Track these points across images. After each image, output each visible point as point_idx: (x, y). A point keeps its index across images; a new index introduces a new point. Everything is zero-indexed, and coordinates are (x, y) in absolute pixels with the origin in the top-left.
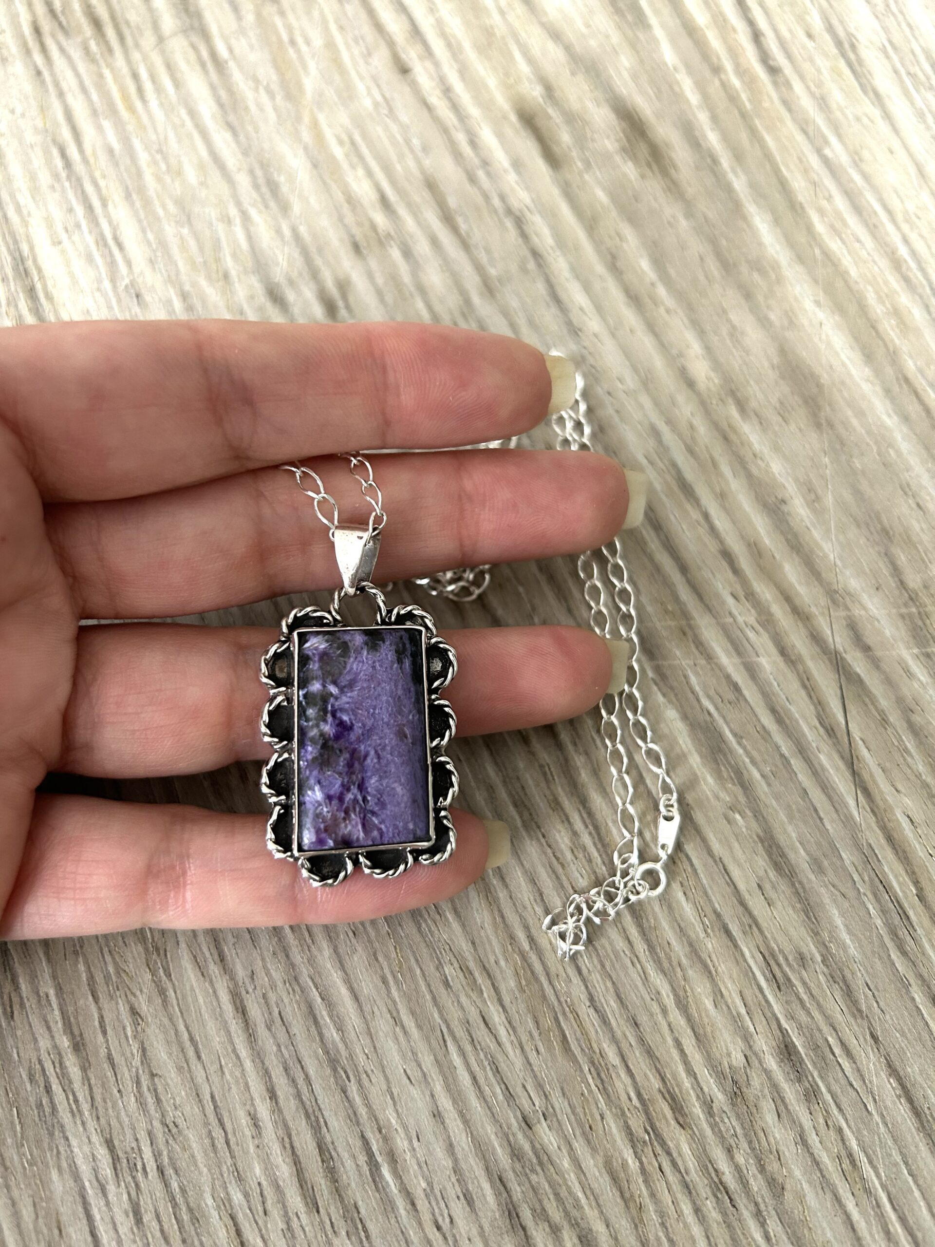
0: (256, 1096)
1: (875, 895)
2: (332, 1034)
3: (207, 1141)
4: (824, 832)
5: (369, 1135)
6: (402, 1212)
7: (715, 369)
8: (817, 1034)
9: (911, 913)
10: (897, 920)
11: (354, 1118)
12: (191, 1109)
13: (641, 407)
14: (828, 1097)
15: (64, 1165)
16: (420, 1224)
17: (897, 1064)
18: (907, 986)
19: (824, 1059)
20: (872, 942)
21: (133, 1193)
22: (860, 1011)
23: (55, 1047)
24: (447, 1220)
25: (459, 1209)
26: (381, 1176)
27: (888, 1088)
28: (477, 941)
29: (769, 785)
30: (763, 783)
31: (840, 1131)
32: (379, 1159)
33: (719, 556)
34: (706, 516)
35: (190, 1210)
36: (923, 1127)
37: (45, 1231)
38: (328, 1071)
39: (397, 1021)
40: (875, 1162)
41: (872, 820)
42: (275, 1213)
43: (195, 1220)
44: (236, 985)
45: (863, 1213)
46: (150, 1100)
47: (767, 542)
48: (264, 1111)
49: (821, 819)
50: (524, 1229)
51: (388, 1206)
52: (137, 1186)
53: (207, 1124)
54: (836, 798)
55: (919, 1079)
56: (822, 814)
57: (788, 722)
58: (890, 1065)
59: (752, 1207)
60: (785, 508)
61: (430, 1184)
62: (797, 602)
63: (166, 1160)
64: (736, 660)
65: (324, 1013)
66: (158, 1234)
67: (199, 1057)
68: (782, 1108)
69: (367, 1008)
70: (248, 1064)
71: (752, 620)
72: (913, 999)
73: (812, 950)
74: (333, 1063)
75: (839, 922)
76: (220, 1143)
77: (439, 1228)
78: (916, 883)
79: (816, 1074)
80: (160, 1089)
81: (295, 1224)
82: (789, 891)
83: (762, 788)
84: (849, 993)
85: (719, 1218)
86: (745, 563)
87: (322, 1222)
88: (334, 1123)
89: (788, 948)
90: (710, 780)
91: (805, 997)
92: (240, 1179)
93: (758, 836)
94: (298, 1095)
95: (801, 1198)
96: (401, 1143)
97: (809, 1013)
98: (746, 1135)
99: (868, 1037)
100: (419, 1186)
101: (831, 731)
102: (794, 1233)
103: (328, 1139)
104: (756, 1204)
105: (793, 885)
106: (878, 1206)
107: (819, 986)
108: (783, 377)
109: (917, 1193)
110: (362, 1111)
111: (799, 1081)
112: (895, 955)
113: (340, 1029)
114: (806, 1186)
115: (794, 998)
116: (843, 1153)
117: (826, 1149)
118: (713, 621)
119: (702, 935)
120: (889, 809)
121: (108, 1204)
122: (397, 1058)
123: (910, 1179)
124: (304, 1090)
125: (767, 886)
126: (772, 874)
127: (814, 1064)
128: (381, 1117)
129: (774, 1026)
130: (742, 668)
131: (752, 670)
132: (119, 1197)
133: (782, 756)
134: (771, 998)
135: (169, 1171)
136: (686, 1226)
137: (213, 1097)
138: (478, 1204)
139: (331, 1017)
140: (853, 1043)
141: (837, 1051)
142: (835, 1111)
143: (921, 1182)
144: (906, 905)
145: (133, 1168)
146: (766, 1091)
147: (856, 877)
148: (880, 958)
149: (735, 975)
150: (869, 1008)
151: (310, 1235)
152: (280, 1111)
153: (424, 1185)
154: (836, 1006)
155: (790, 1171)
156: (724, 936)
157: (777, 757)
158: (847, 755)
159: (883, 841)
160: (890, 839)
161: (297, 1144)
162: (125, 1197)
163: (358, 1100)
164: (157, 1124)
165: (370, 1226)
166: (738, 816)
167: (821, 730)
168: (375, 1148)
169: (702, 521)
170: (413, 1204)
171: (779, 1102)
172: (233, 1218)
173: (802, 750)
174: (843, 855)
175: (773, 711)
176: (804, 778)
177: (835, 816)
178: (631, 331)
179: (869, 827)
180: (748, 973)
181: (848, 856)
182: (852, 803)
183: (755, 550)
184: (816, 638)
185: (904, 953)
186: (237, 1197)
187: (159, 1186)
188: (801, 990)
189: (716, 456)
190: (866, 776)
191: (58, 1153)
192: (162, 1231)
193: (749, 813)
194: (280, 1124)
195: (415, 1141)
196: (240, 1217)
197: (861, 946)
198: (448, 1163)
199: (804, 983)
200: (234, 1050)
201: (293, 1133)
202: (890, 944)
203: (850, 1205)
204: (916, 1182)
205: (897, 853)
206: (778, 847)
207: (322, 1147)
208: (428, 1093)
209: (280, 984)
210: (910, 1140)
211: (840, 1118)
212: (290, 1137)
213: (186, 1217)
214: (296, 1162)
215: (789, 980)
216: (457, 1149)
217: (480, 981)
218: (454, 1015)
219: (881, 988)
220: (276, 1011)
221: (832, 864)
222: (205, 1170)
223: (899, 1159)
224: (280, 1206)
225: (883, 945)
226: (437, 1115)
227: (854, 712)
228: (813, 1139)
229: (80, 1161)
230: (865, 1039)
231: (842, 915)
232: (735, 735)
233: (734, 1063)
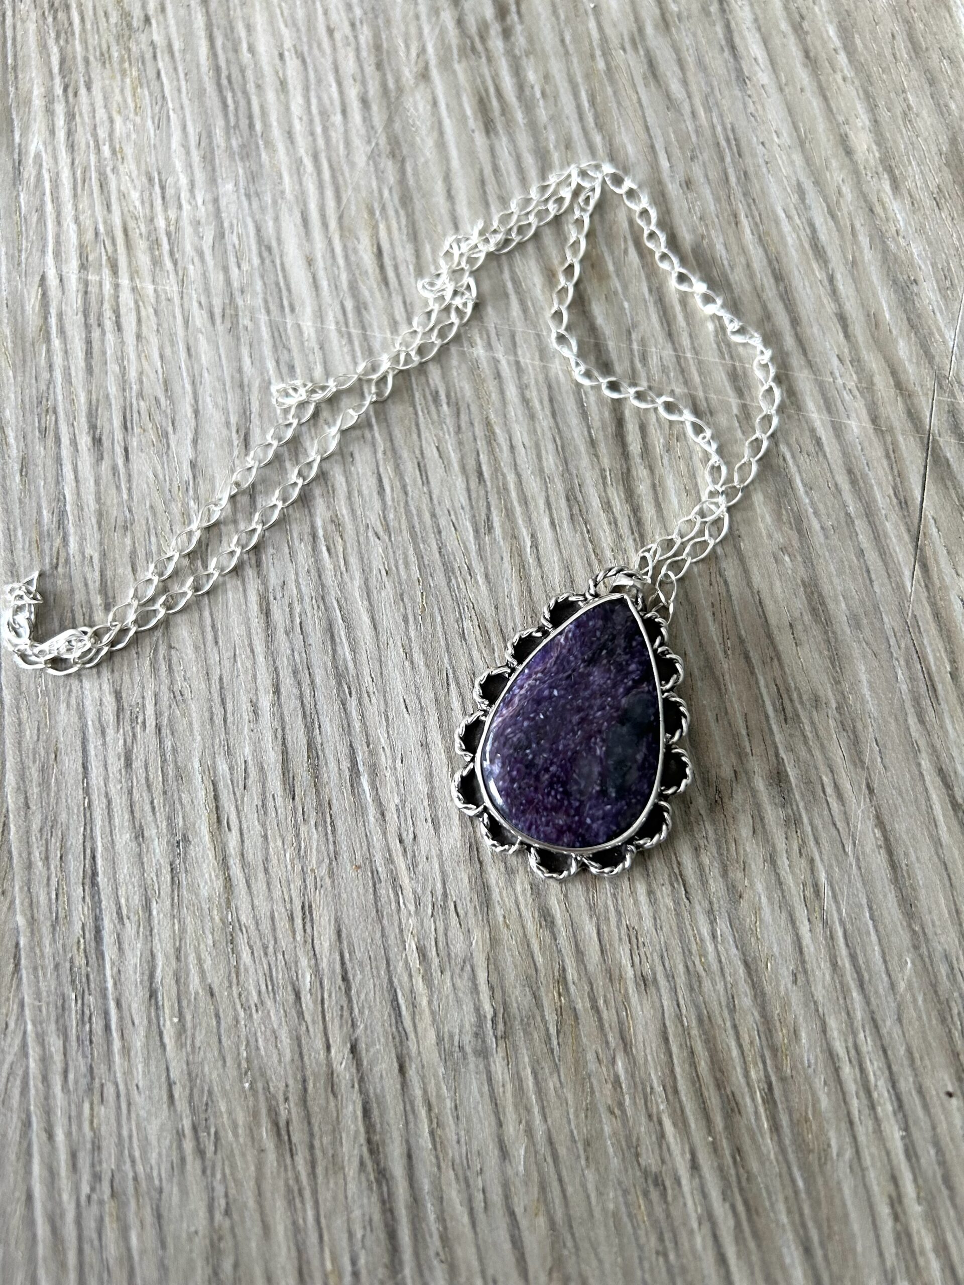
0: (261, 688)
1: (907, 662)
2: (345, 651)
3: (207, 715)
4: (871, 592)
5: (357, 745)
6: (372, 819)
7: (878, 144)
8: (813, 771)
9: (939, 687)
10: (923, 689)
11: (347, 728)
12: (199, 684)
13: (792, 163)
14: (809, 829)
15: (73, 701)
16: (384, 833)
17: (886, 818)
18: (917, 752)
19: (813, 793)
20: (892, 704)
21: (129, 741)
22: (862, 762)
23: (89, 602)
24: (411, 836)
25: (425, 830)
26: (360, 784)
27: (870, 837)
28: (501, 607)
29: (827, 537)
30: (821, 534)
31: (812, 861)
32: (361, 769)
33: (835, 320)
34: (831, 279)
35: (177, 768)
36: (896, 880)
37: (43, 753)
38: (334, 682)
39: (408, 655)
40: (839, 897)
41: (924, 595)
42: (255, 789)
43: (179, 777)
44: (266, 589)
45: (814, 939)
46: (163, 668)
47: (887, 316)
48: (266, 701)
49: (871, 581)
50: (481, 863)
51: (359, 809)
52: (134, 736)
53: (210, 700)
54: (891, 565)
55: (904, 837)
56: (873, 577)
57: (862, 484)
58: (878, 817)
59: (706, 904)
60: (915, 288)
61: (403, 802)
62: (902, 377)
63: (165, 721)
64: (826, 417)
65: (342, 633)
66: (143, 781)
67: (217, 643)
68: (759, 826)
69: (383, 638)
70: (261, 659)
71: (851, 385)
72: (919, 765)
73: (828, 694)
74: (340, 676)
75: (864, 677)
76: (218, 720)
77: (401, 841)
78: (953, 662)
79: (801, 805)
80: (175, 660)
81: (270, 803)
82: (819, 638)
83: (818, 538)
84: (855, 742)
85: (671, 905)
86: (859, 329)
87: (294, 809)
88: (327, 727)
89: (805, 687)
90: (768, 519)
91: (810, 735)
92: (229, 753)
93: (803, 581)
94: (301, 697)
95: (757, 910)
96: (384, 760)
97: (810, 751)
98: (717, 840)
99: (864, 787)
100: (392, 801)
101: (903, 503)
102: (741, 938)
103: (319, 740)
104: (711, 903)
105: (826, 633)
106: (832, 938)
107: (827, 729)
108: (948, 165)
109: (874, 938)
110: (357, 725)
111: (783, 806)
112: (912, 721)
113: (353, 651)
114: (764, 900)
115: (798, 733)
116: (809, 882)
117: (793, 873)
118: (812, 376)
119: (721, 655)
120: (944, 588)
121: (104, 744)
122: (400, 687)
123: (870, 923)
124: (307, 692)
125: (800, 628)
126: (807, 618)
127: (803, 796)
128: (372, 732)
129: (771, 752)
130: (829, 425)
131: (838, 430)
132: (116, 740)
133: (848, 515)
134: (775, 727)
135: (165, 731)
136: (636, 902)
137: (221, 679)
138: (443, 830)
139: (348, 638)
140: (846, 786)
141: (829, 790)
142: (812, 843)
143: (881, 928)
144: (936, 679)
145: (134, 720)
146: (747, 807)
147: (892, 641)
148: (896, 720)
149: (744, 698)
150: (872, 760)
151: (281, 816)
152: (280, 705)
153: (397, 801)
154: (839, 753)
155: (752, 884)
156: (743, 661)
157: (842, 514)
158: (914, 530)
159: (929, 616)
160: (937, 615)
161: (289, 738)
162: (121, 742)
163: (355, 715)
164: (164, 688)
165: (339, 824)
166: (787, 558)
167: (895, 501)
168: (359, 759)
169: (826, 283)
170: (383, 815)
171: (758, 820)
172: (214, 784)
173: (870, 513)
174: (886, 619)
175: (850, 471)
176: (864, 539)
177: (886, 581)
178: (802, 90)
179: (918, 600)
180: (758, 700)
181: (890, 621)
182: (907, 573)
183: (874, 321)
184: (913, 416)
185: (922, 722)
186: (223, 767)
187: (154, 740)
188: (808, 728)
189: (858, 226)
190: (929, 552)
191: (70, 691)
192: (147, 779)
193: (799, 559)
194: (278, 716)
195: (398, 761)
196: (221, 785)
197: (879, 705)
198: (425, 789)
199: (813, 723)
200: (251, 645)
201: (288, 727)
202: (910, 711)
203: (804, 929)
204: (875, 927)
205: (941, 630)
206: (820, 595)
207: (310, 746)
208: (420, 724)
209: (307, 599)
210: (879, 888)
211: (815, 850)
212: (283, 729)
213: (171, 772)
214: (285, 752)
215: (798, 716)
216: (436, 779)
217: (494, 641)
218: (464, 663)
219: (889, 746)
220: (298, 620)
221: (872, 623)
222: (199, 738)
223: (864, 901)
224: (259, 785)
225: (903, 708)
226: (425, 745)
227: (933, 492)
228: (783, 862)
229: (88, 703)
230: (860, 788)
231: (869, 671)
232: (805, 485)
233: (723, 775)
